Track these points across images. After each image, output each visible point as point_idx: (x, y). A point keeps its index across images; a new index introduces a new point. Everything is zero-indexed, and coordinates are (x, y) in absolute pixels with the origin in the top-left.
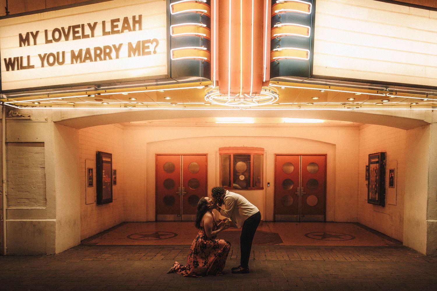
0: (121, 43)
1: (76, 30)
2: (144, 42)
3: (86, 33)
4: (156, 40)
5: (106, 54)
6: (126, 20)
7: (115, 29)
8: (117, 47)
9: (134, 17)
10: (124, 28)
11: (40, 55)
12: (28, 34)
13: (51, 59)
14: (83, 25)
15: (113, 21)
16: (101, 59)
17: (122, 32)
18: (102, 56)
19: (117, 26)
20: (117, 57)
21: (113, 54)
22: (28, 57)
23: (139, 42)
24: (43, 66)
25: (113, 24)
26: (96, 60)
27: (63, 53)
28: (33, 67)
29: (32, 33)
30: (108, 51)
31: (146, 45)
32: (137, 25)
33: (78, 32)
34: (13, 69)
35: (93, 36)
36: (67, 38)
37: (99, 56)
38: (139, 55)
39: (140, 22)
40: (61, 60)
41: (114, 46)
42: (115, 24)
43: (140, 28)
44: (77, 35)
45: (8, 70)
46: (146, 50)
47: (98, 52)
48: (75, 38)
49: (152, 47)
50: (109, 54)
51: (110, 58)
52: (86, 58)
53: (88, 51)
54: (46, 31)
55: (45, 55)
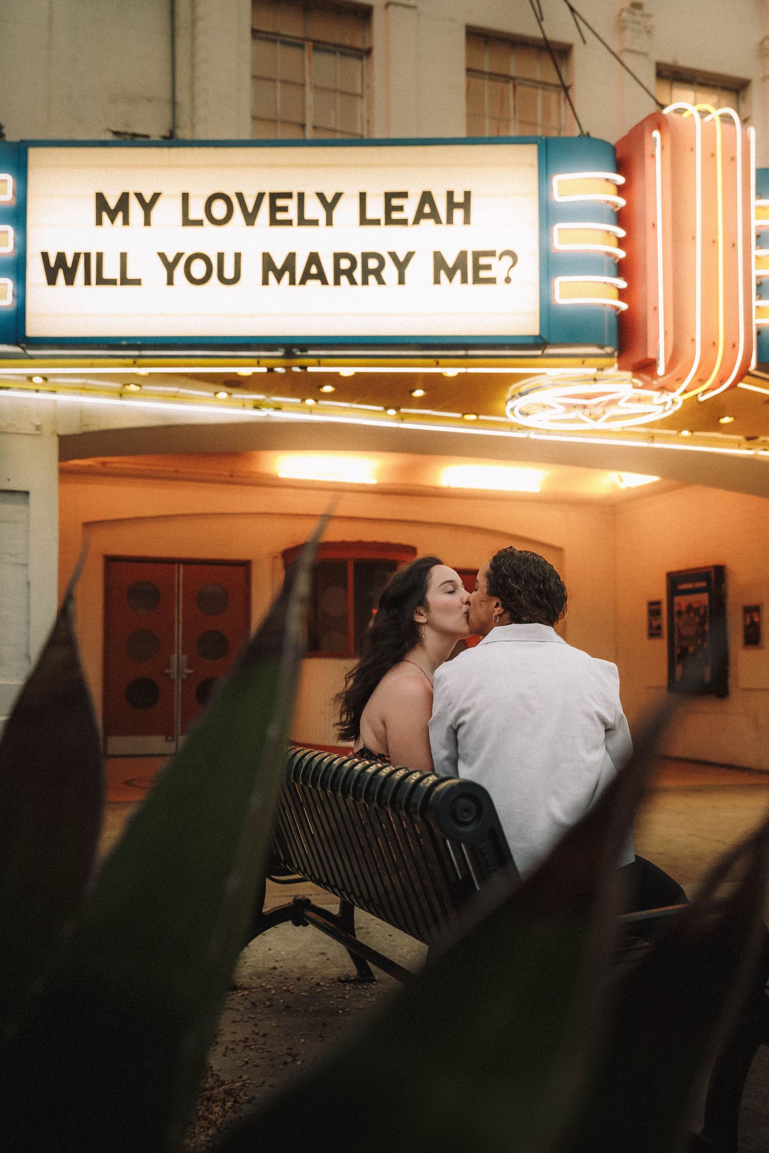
0: (412, 250)
1: (280, 203)
2: (477, 255)
3: (308, 216)
4: (511, 254)
5: (366, 272)
6: (427, 198)
7: (395, 215)
8: (401, 258)
9: (450, 194)
10: (420, 216)
11: (162, 256)
12: (125, 197)
13: (198, 269)
14: (301, 196)
15: (389, 196)
16: (353, 282)
17: (416, 221)
18: (358, 274)
19: (400, 208)
20: (401, 281)
21: (390, 272)
22: (124, 257)
23: (463, 255)
24: (170, 282)
25: (390, 201)
26: (337, 282)
27: (237, 256)
28: (137, 282)
29: (139, 196)
30: (373, 264)
31: (483, 261)
32: (458, 214)
33: (285, 209)
34: (70, 281)
35: (329, 222)
36: (250, 219)
37: (349, 273)
38: (464, 280)
39: (466, 205)
40: (229, 273)
41: (393, 255)
42: (395, 202)
43: (467, 221)
44: (280, 216)
45: (52, 280)
46: (483, 274)
47: (345, 264)
48: (274, 222)
49: (499, 267)
50: (377, 273)
51: (381, 282)
52: (307, 276)
53: (314, 259)
54: (185, 197)
55: (179, 256)
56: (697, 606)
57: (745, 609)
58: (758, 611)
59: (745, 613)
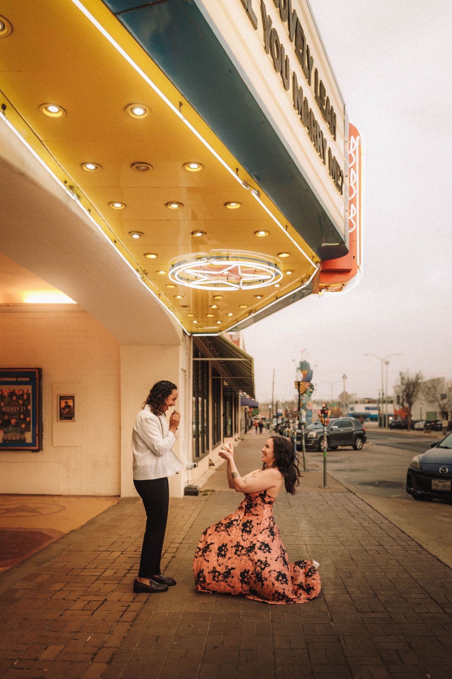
56: (21, 392)
57: (60, 397)
58: (72, 399)
59: (60, 399)
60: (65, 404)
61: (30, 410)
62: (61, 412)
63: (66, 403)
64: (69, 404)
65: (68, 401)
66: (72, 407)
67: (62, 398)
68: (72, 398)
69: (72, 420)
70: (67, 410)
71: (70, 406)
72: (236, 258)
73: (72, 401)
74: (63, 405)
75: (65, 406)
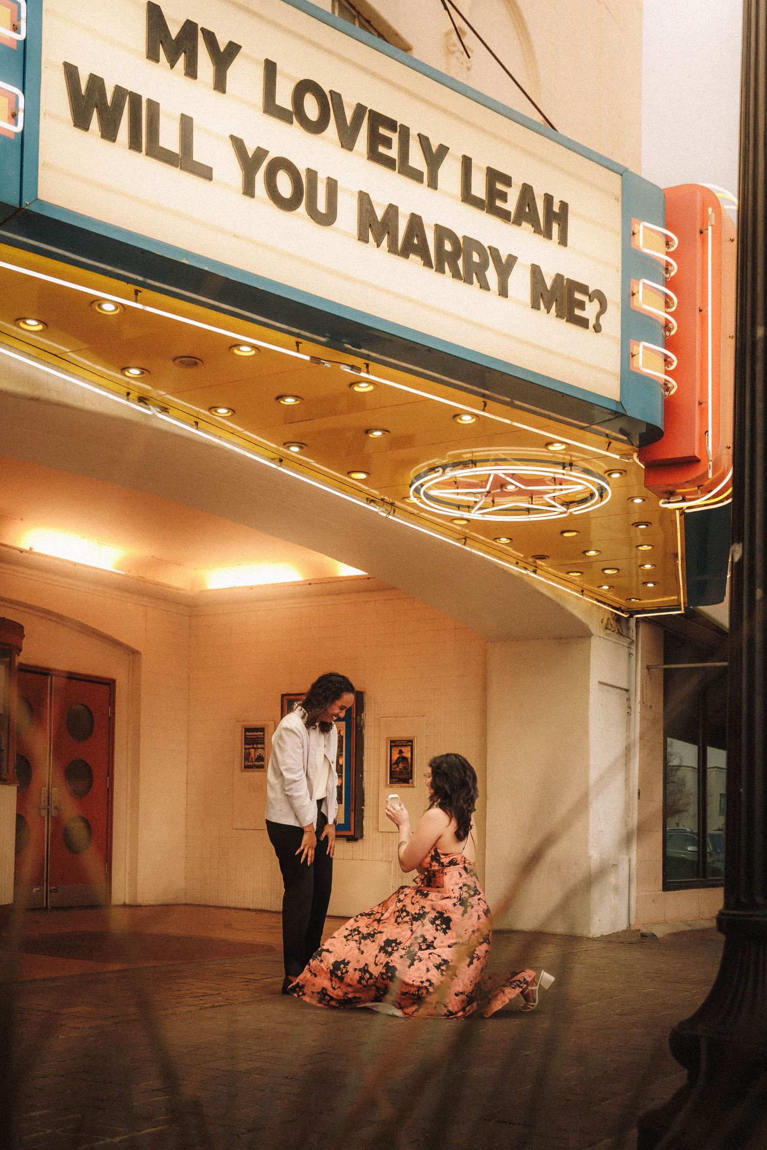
0: (515, 254)
1: (381, 130)
2: (572, 285)
3: (411, 163)
4: (599, 297)
5: (470, 266)
6: (528, 192)
7: (498, 203)
8: (503, 261)
9: (549, 198)
10: (520, 214)
11: (238, 144)
12: (190, 29)
13: (284, 185)
14: (405, 132)
15: (492, 175)
16: (456, 274)
17: (518, 220)
18: (461, 265)
19: (504, 196)
20: (503, 292)
21: (492, 275)
22: (186, 124)
23: (559, 280)
24: (248, 191)
25: (493, 182)
26: (440, 268)
27: (332, 185)
28: (205, 173)
29: (210, 37)
30: (476, 256)
31: (578, 296)
32: (556, 228)
33: (388, 143)
34: (108, 134)
35: (433, 183)
36: (346, 140)
37: (453, 258)
38: (560, 315)
39: (563, 220)
40: (322, 206)
41: (495, 252)
42: (498, 186)
43: (563, 241)
44: (381, 149)
46: (577, 312)
47: (448, 246)
48: (374, 156)
49: (590, 308)
50: (480, 272)
51: (484, 285)
52: (408, 246)
53: (417, 223)
54: (270, 68)
55: (261, 153)
57: (391, 742)
58: (410, 745)
59: (391, 747)
60: (398, 756)
61: (342, 765)
62: (392, 770)
63: (401, 752)
64: (404, 755)
65: (403, 749)
66: (409, 760)
67: (394, 744)
68: (409, 743)
69: (410, 785)
70: (401, 765)
71: (406, 759)
72: (498, 461)
73: (409, 748)
74: (396, 756)
75: (399, 758)
